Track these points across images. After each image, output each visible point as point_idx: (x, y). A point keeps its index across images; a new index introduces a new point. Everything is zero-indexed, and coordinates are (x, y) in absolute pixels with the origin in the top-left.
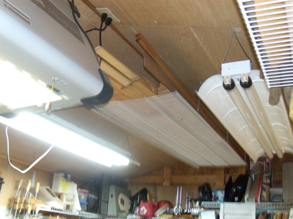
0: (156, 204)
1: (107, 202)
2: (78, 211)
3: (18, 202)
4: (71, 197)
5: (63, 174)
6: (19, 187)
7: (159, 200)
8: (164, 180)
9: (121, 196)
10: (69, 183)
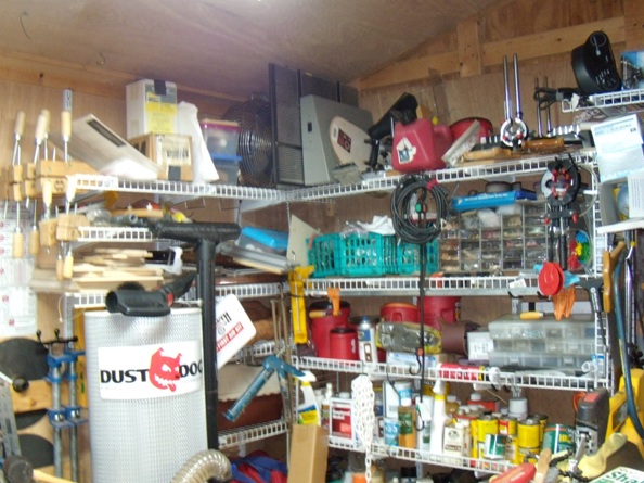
0: (444, 130)
1: (300, 148)
2: (213, 183)
3: (17, 177)
4: (182, 144)
5: (151, 82)
6: (18, 138)
7: (453, 120)
8: (461, 64)
9: (338, 124)
10: (173, 106)
